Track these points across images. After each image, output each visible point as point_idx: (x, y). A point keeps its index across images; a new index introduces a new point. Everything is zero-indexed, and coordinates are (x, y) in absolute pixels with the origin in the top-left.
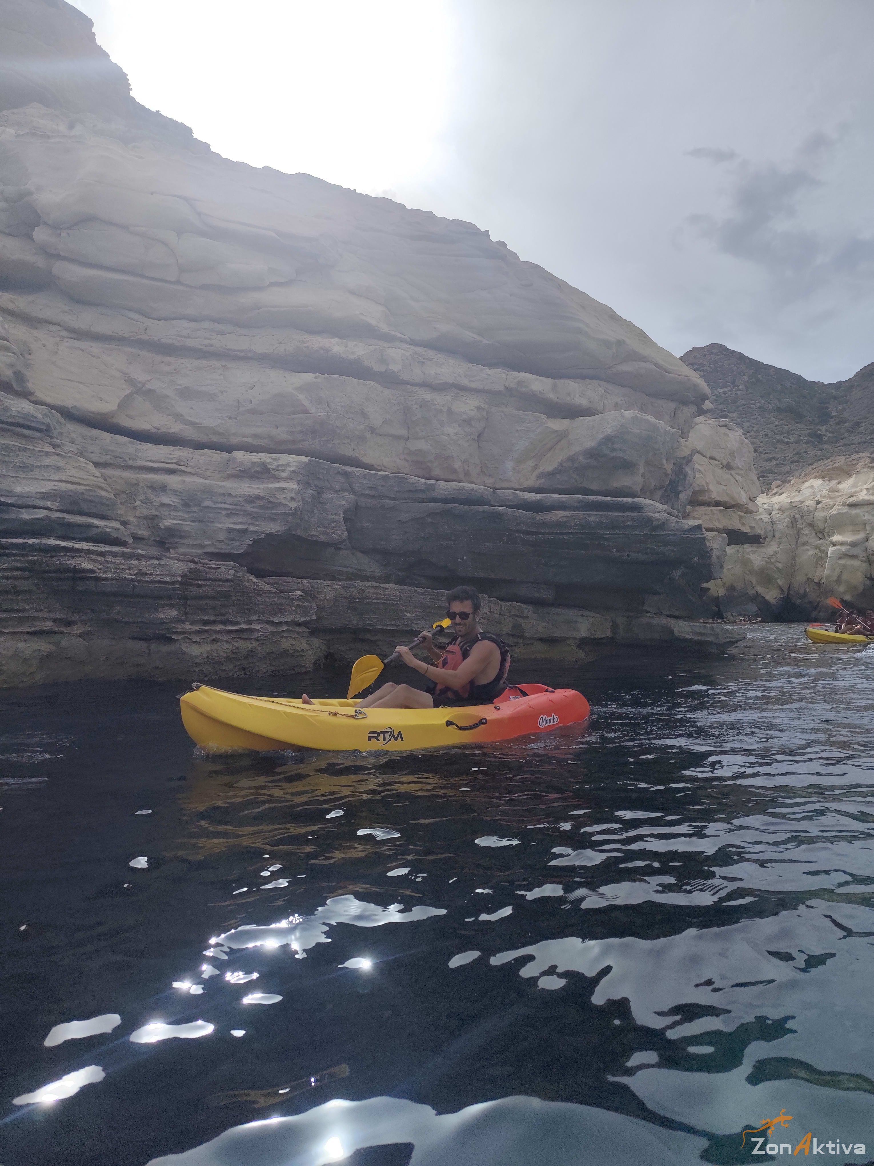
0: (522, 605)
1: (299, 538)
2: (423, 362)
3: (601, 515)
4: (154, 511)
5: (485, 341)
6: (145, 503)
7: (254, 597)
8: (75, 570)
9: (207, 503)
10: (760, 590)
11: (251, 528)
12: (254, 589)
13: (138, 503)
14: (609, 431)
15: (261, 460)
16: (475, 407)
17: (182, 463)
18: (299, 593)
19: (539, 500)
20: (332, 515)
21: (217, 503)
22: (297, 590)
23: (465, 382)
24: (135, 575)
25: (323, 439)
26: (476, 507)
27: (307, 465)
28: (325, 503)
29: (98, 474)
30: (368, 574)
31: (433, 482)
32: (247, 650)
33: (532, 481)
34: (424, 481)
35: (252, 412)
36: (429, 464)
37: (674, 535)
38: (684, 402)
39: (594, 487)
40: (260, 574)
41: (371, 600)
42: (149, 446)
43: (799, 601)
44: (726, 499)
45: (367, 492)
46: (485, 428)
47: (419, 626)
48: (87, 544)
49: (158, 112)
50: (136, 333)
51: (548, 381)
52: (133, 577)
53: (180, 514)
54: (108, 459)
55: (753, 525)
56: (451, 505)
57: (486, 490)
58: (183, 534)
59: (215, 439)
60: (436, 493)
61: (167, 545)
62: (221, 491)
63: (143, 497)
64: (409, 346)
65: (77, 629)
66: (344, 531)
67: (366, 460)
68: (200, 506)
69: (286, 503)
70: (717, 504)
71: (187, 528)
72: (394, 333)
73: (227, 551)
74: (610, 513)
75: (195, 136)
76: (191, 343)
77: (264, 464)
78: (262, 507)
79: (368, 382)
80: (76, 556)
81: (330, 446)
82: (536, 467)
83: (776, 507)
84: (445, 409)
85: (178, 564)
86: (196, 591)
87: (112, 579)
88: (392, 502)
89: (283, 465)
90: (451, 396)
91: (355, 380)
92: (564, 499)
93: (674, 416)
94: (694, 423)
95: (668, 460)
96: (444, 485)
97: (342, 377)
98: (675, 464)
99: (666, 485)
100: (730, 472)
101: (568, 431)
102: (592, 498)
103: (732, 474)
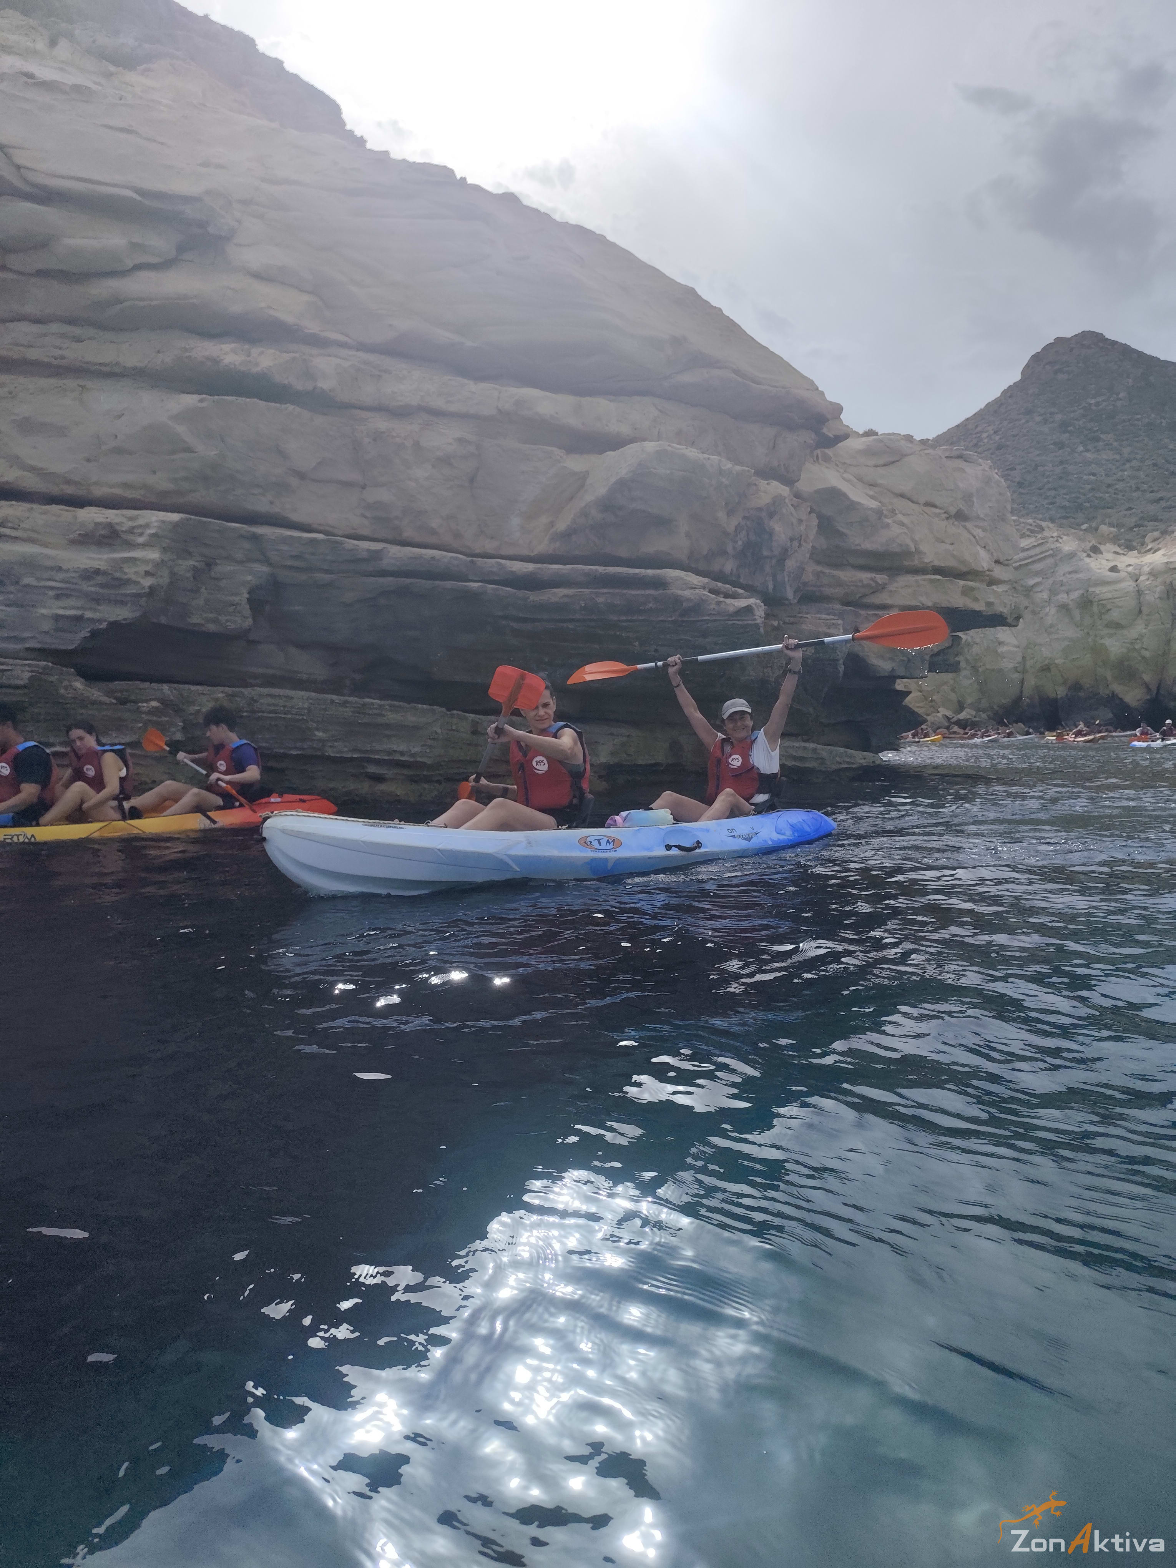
1: (165, 628)
2: (380, 376)
3: (613, 594)
5: (468, 343)
9: (29, 580)
10: (1118, 688)
11: (89, 615)
12: (77, 699)
14: (624, 472)
15: (108, 520)
16: (457, 439)
17: (9, 525)
18: (155, 704)
20: (230, 595)
21: (43, 579)
22: (153, 700)
23: (439, 403)
26: (442, 583)
27: (176, 525)
28: (218, 579)
30: (305, 677)
33: (542, 547)
34: (362, 544)
35: (119, 451)
36: (395, 522)
38: (792, 428)
39: (622, 552)
40: (96, 678)
41: (265, 715)
44: (951, 563)
45: (289, 563)
46: (477, 469)
47: (335, 750)
49: (207, 16)
51: (566, 400)
55: (992, 600)
56: (407, 581)
60: (386, 563)
62: (47, 564)
64: (354, 353)
66: (248, 617)
67: (295, 517)
68: (17, 583)
69: (137, 580)
70: (938, 570)
71: (1, 615)
72: (329, 334)
73: (53, 647)
74: (625, 591)
77: (110, 526)
78: (104, 586)
79: (283, 406)
82: (552, 524)
83: (1147, 569)
84: (409, 443)
89: (141, 526)
90: (418, 424)
91: (262, 403)
92: (565, 571)
93: (774, 447)
94: (817, 456)
95: (730, 513)
96: (395, 551)
97: (242, 400)
98: (744, 518)
99: (730, 549)
100: (963, 523)
101: (587, 472)
102: (601, 569)
103: (965, 527)
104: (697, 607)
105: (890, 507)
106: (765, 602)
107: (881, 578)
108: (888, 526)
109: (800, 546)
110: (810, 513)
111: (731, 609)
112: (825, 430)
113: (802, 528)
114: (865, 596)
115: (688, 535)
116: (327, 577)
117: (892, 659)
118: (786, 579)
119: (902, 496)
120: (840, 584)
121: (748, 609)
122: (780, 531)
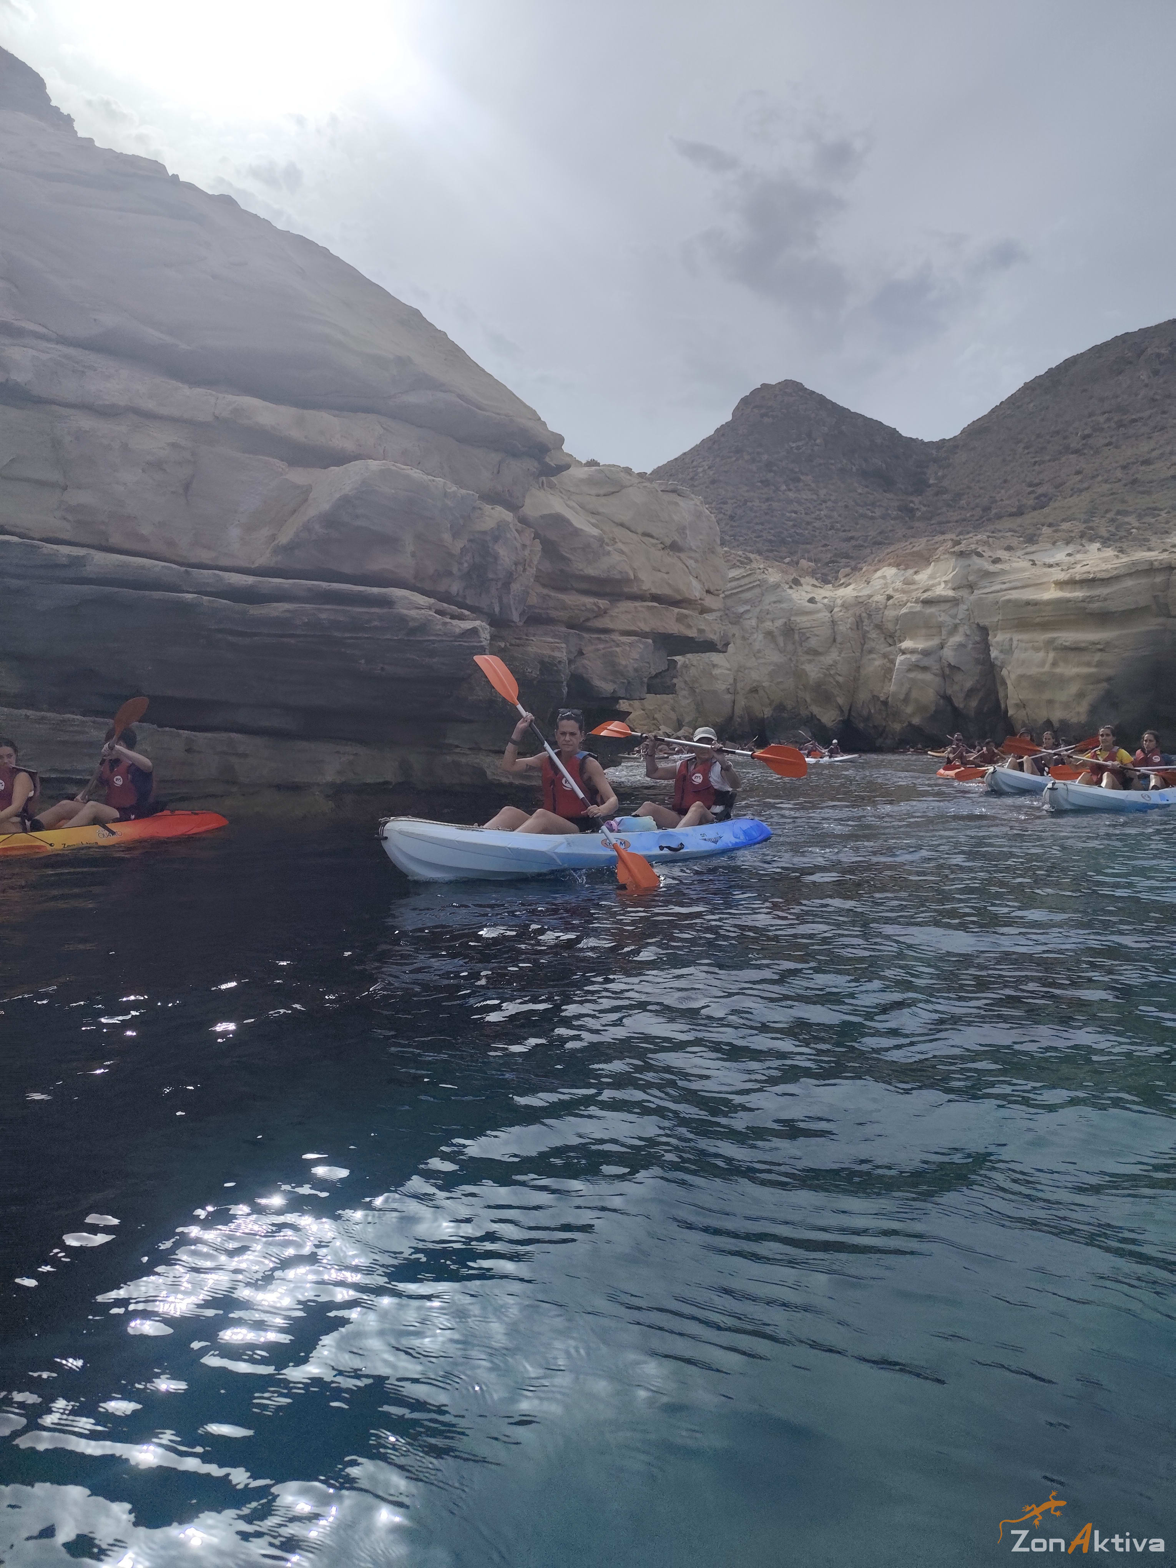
2: (83, 372)
3: (336, 611)
10: (816, 710)
14: (348, 489)
16: (170, 444)
19: (252, 586)
23: (150, 405)
26: (152, 593)
31: (87, 552)
33: (264, 559)
36: (102, 527)
37: (442, 641)
38: (515, 455)
39: (347, 568)
43: (861, 726)
44: (666, 591)
46: (193, 476)
55: (703, 627)
56: (112, 589)
60: (89, 570)
64: (53, 346)
70: (655, 598)
72: (22, 323)
74: (349, 608)
82: (273, 537)
83: (839, 602)
84: (117, 445)
90: (127, 426)
92: (286, 586)
93: (498, 472)
94: (543, 483)
95: (456, 535)
96: (99, 557)
98: (470, 541)
99: (455, 570)
100: (677, 554)
101: (310, 485)
102: (324, 585)
103: (679, 558)
104: (423, 627)
105: (611, 535)
106: (491, 625)
107: (603, 603)
108: (609, 553)
109: (524, 570)
110: (534, 539)
111: (458, 631)
112: (547, 459)
113: (527, 553)
114: (588, 620)
115: (413, 555)
116: (19, 583)
117: (615, 682)
118: (512, 602)
119: (622, 525)
120: (565, 607)
121: (474, 631)
122: (505, 555)
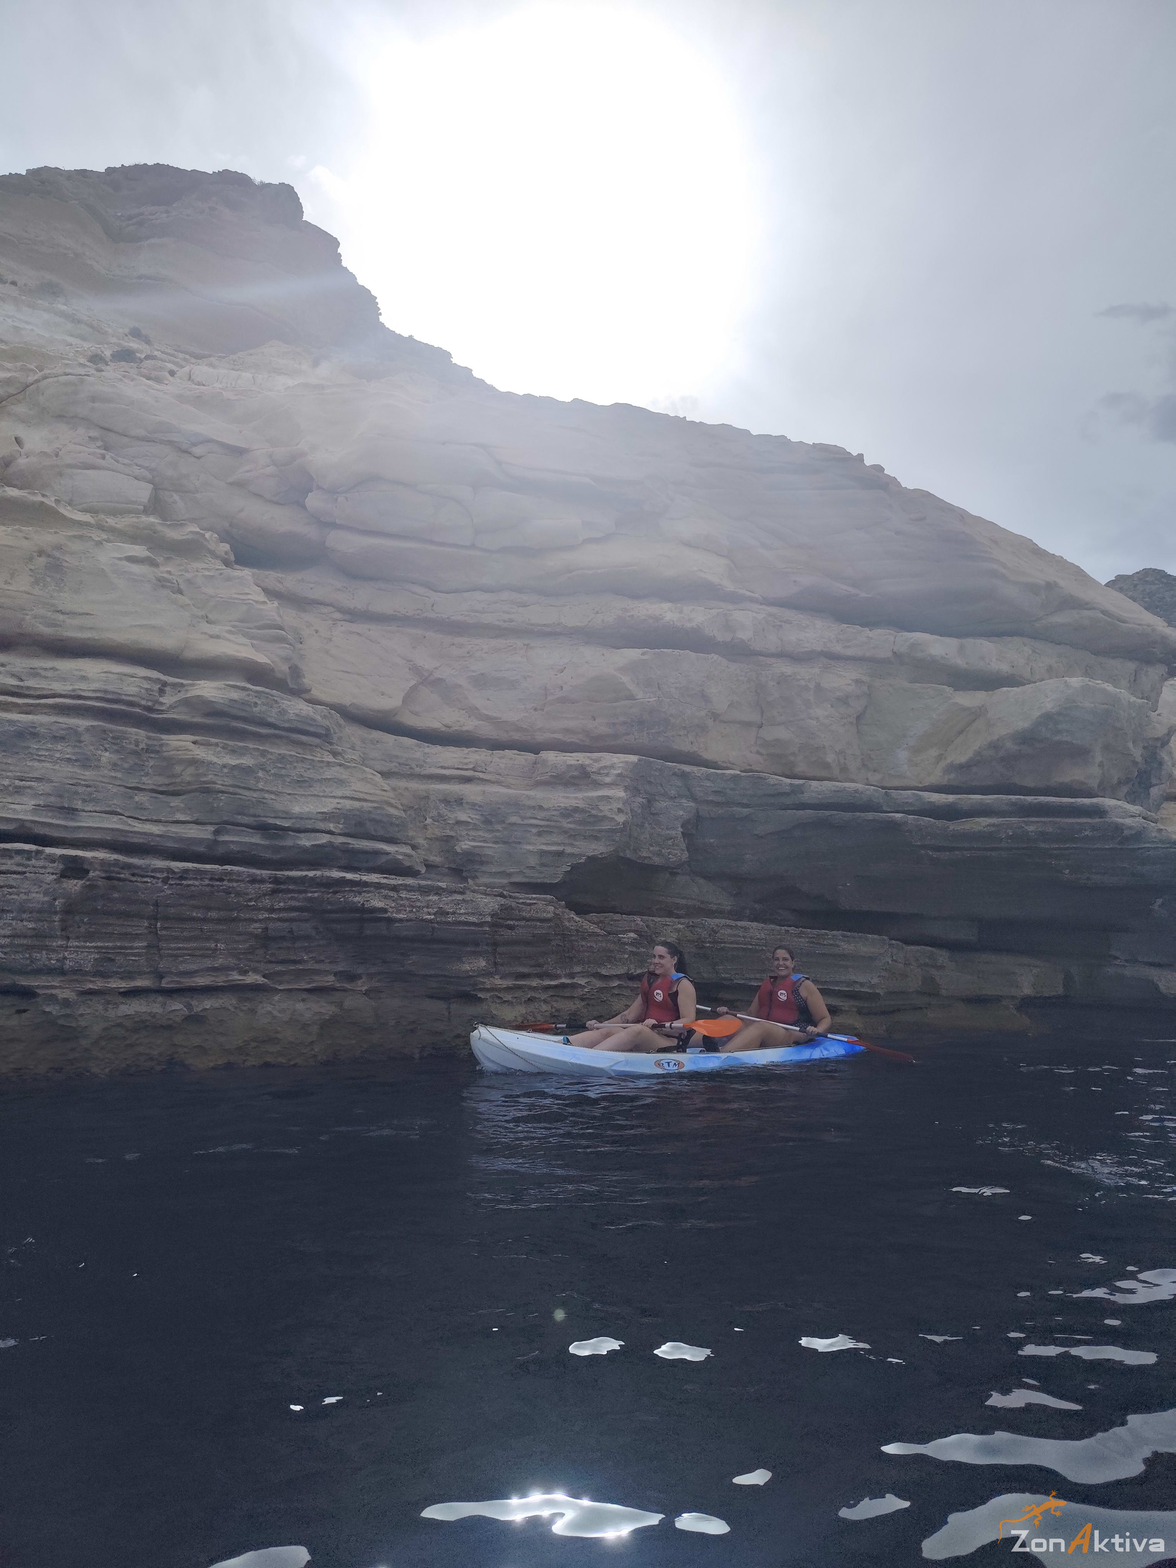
0: (933, 949)
1: (628, 862)
2: (781, 626)
3: (1044, 823)
4: (448, 831)
5: (863, 595)
6: (438, 821)
7: (577, 941)
8: (362, 910)
9: (514, 819)
11: (569, 850)
12: (577, 931)
13: (429, 821)
14: (1049, 706)
15: (580, 762)
16: (853, 680)
17: (480, 769)
18: (632, 935)
19: (950, 803)
20: (668, 829)
21: (526, 818)
22: (630, 931)
23: (838, 648)
24: (435, 914)
25: (653, 731)
26: (863, 814)
27: (636, 765)
28: (657, 814)
29: (386, 788)
30: (714, 907)
31: (801, 782)
32: (569, 1012)
33: (937, 777)
34: (788, 781)
35: (563, 700)
36: (792, 758)
38: (1147, 661)
40: (582, 910)
41: (728, 945)
42: (439, 748)
45: (711, 798)
46: (866, 707)
48: (376, 875)
49: (411, 337)
50: (422, 610)
51: (953, 642)
52: (433, 917)
53: (481, 833)
54: (392, 766)
56: (827, 813)
57: (876, 791)
58: (483, 859)
59: (516, 736)
60: (806, 797)
61: (464, 874)
62: (531, 803)
63: (434, 813)
64: (761, 607)
65: (362, 985)
66: (683, 850)
67: (707, 755)
68: (503, 822)
69: (612, 816)
71: (489, 852)
72: (741, 591)
73: (539, 881)
74: (1059, 820)
75: (454, 361)
76: (487, 619)
77: (582, 767)
78: (583, 823)
79: (709, 656)
80: (365, 892)
81: (661, 739)
82: (940, 758)
84: (812, 685)
85: (487, 900)
86: (507, 934)
87: (407, 921)
88: (746, 810)
89: (606, 767)
90: (820, 668)
91: (693, 655)
92: (988, 801)
93: (1135, 681)
95: (1135, 743)
96: (816, 785)
97: (677, 652)
98: (1145, 747)
99: (1134, 777)
101: (984, 708)
102: (1030, 799)
104: (1138, 835)
112: (1174, 664)
115: (1101, 765)
116: (746, 811)
